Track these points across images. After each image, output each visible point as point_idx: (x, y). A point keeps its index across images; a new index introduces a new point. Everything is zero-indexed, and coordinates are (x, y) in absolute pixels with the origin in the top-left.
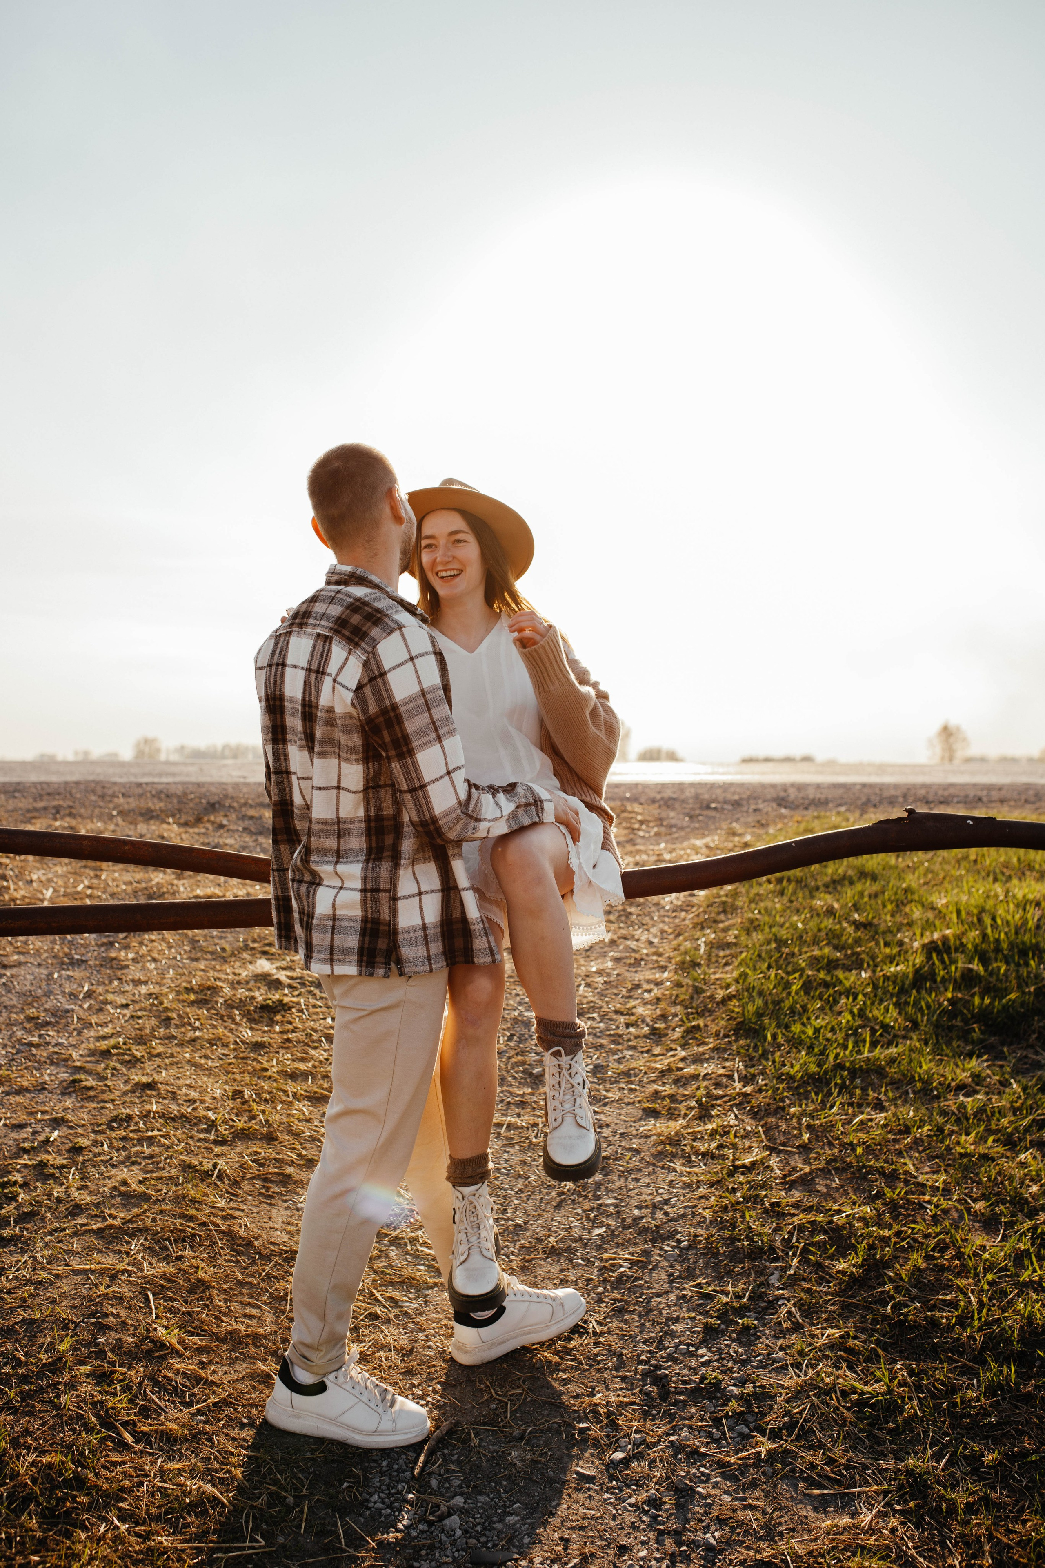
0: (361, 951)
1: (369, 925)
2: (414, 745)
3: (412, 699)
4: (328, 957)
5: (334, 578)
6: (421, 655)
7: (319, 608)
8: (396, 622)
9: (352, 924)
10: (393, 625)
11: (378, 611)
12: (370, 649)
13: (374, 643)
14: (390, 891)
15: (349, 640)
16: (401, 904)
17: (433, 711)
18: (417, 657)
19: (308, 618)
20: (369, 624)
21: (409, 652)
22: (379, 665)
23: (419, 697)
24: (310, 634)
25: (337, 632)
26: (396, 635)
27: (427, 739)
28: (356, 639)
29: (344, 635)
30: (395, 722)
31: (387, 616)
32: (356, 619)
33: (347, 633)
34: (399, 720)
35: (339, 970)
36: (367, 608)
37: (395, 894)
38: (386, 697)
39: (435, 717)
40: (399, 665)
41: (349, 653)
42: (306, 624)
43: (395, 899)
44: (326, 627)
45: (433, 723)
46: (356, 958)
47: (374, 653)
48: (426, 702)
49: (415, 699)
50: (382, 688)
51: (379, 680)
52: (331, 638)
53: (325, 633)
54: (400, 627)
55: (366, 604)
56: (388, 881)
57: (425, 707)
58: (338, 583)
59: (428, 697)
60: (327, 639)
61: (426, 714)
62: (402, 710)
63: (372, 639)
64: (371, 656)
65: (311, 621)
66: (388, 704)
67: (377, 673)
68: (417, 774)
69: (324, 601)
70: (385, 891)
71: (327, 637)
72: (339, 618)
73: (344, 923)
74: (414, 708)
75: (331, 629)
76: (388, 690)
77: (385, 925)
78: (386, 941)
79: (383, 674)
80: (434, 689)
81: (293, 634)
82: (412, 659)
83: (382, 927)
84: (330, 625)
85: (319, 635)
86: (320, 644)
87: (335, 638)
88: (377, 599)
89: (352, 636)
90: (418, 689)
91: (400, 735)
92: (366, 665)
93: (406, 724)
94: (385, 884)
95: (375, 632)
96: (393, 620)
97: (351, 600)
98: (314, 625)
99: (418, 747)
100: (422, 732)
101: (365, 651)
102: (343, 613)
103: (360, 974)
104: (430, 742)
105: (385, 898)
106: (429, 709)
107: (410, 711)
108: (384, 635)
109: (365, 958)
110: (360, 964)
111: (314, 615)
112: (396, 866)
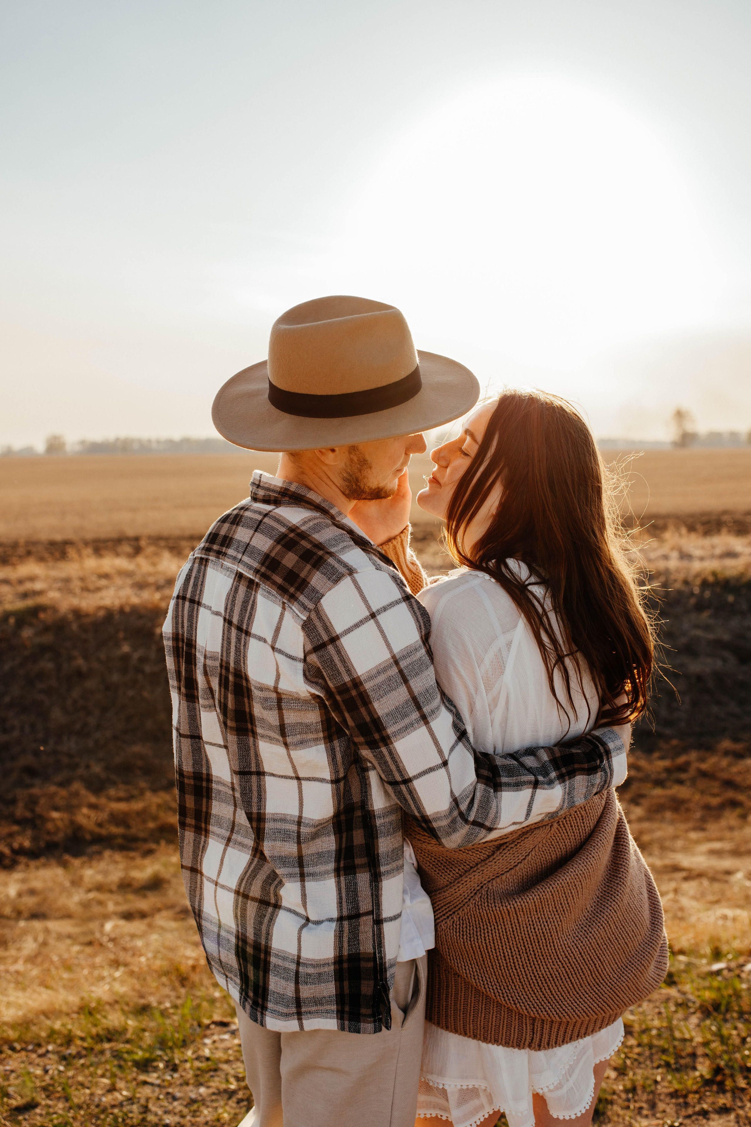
0: (340, 998)
1: (345, 965)
2: (390, 731)
3: (380, 671)
4: (294, 1010)
5: (261, 493)
6: (385, 609)
7: (242, 534)
8: (345, 565)
9: (322, 970)
10: (342, 569)
11: (319, 546)
12: (311, 606)
13: (317, 597)
14: (371, 913)
15: (282, 590)
16: (387, 928)
17: (412, 683)
18: (379, 612)
19: (228, 547)
20: (308, 567)
21: (368, 607)
22: (327, 627)
23: (390, 667)
24: (228, 569)
25: (265, 577)
26: (347, 581)
27: (407, 721)
28: (292, 590)
29: (274, 583)
30: (359, 703)
31: (331, 554)
32: (290, 560)
33: (279, 580)
34: (365, 699)
35: (311, 1024)
36: (304, 543)
37: (379, 914)
38: (342, 669)
39: (416, 691)
40: (357, 626)
41: (284, 608)
42: (225, 554)
43: (379, 922)
44: (250, 567)
45: (414, 699)
46: (334, 1007)
47: (318, 612)
48: (401, 672)
49: (385, 670)
50: (336, 659)
51: (330, 648)
52: (258, 585)
53: (249, 574)
54: (351, 571)
55: (303, 536)
56: (369, 900)
57: (399, 679)
58: (266, 501)
59: (403, 664)
60: (251, 585)
61: (403, 689)
62: (368, 686)
63: (314, 590)
64: (313, 616)
65: (231, 552)
66: (347, 679)
67: (325, 638)
68: (398, 767)
69: (249, 527)
70: (367, 914)
71: (251, 582)
72: (267, 556)
73: (310, 970)
74: (383, 683)
75: (257, 571)
76: (344, 660)
77: (368, 960)
78: (372, 983)
79: (334, 639)
80: (410, 652)
81: (210, 564)
82: (373, 616)
83: (363, 964)
84: (256, 565)
85: (239, 576)
86: (242, 589)
87: (262, 585)
88: (318, 528)
89: (286, 585)
90: (389, 656)
91: (368, 719)
92: (307, 627)
93: (376, 705)
94: (365, 905)
95: (317, 580)
96: (340, 562)
97: (283, 530)
98: (235, 558)
99: (395, 734)
100: (399, 713)
101: (305, 607)
102: (272, 548)
103: (342, 1028)
104: (412, 725)
105: (366, 924)
106: (406, 681)
107: (379, 686)
108: (329, 583)
109: (347, 1009)
110: (341, 1015)
111: (235, 545)
112: (376, 879)
